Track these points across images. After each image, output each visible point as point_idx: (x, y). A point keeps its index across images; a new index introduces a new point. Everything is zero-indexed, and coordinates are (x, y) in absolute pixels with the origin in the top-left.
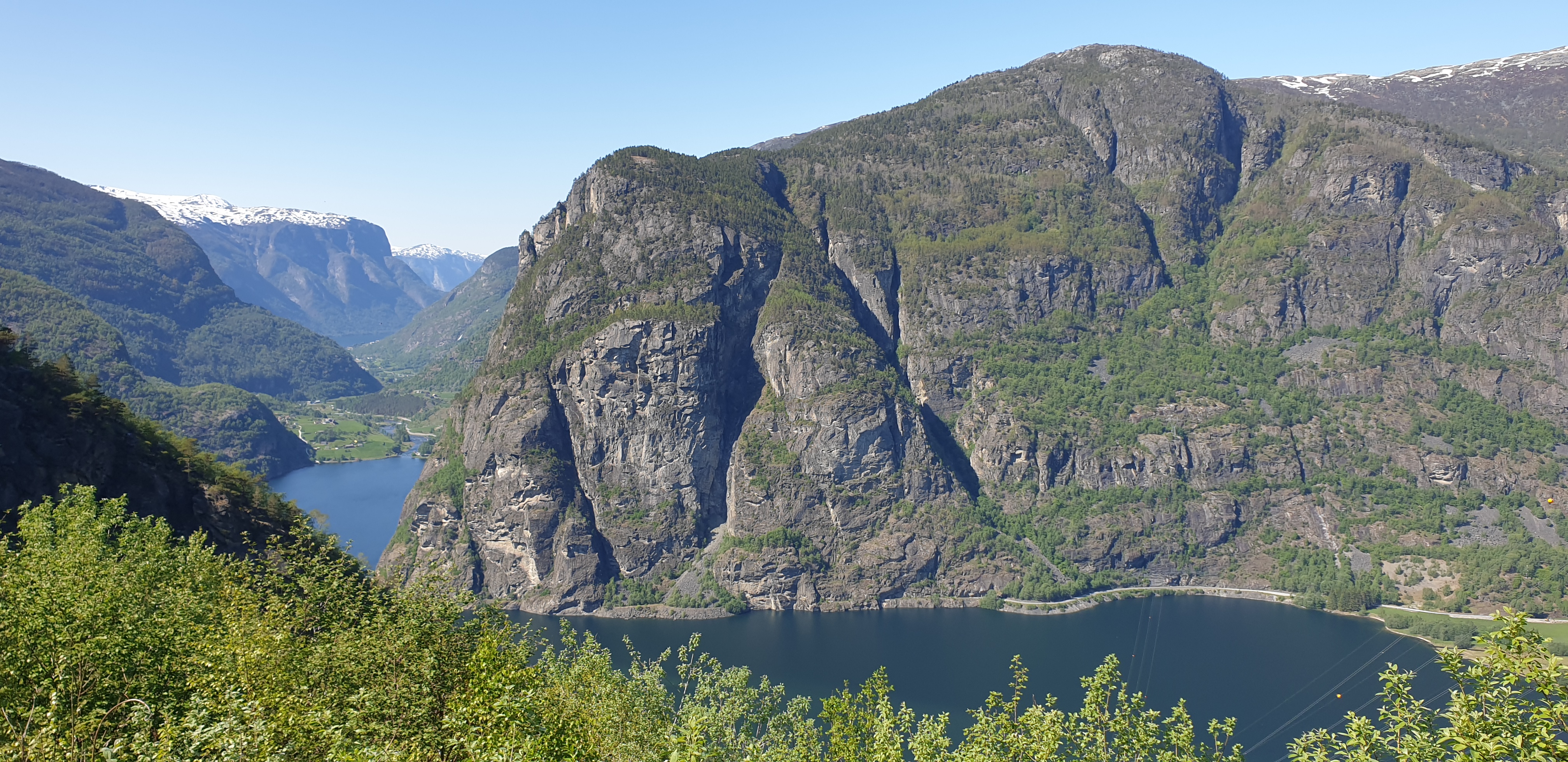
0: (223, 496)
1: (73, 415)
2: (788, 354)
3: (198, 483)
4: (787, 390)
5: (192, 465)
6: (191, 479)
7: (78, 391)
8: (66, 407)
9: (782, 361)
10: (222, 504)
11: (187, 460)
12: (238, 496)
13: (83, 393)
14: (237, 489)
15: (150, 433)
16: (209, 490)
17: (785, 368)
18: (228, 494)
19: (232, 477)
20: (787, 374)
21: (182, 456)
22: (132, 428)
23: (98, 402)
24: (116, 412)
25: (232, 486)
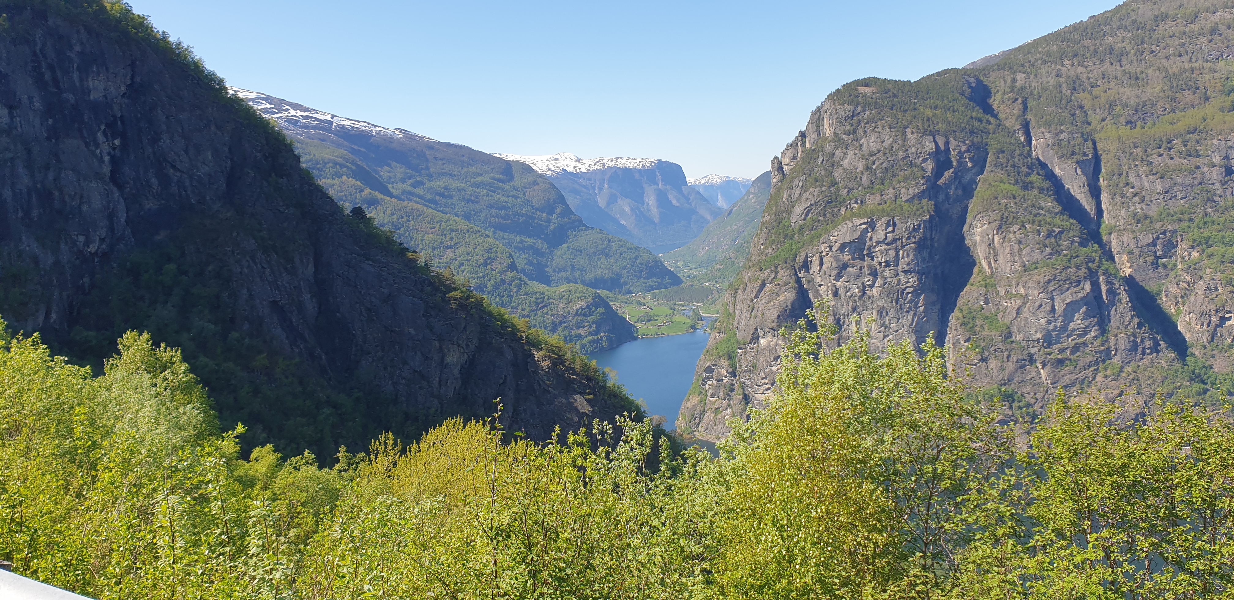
0: (547, 358)
1: (453, 306)
2: (996, 238)
3: (531, 350)
4: (996, 269)
5: (527, 338)
6: (526, 348)
7: (456, 289)
8: (447, 301)
9: (991, 245)
10: (546, 364)
11: (523, 334)
12: (556, 359)
13: (459, 291)
14: (557, 354)
15: (500, 317)
16: (538, 355)
17: (994, 250)
18: (550, 357)
19: (552, 345)
20: (996, 255)
21: (520, 331)
22: (490, 314)
23: (468, 297)
24: (479, 304)
25: (553, 352)
